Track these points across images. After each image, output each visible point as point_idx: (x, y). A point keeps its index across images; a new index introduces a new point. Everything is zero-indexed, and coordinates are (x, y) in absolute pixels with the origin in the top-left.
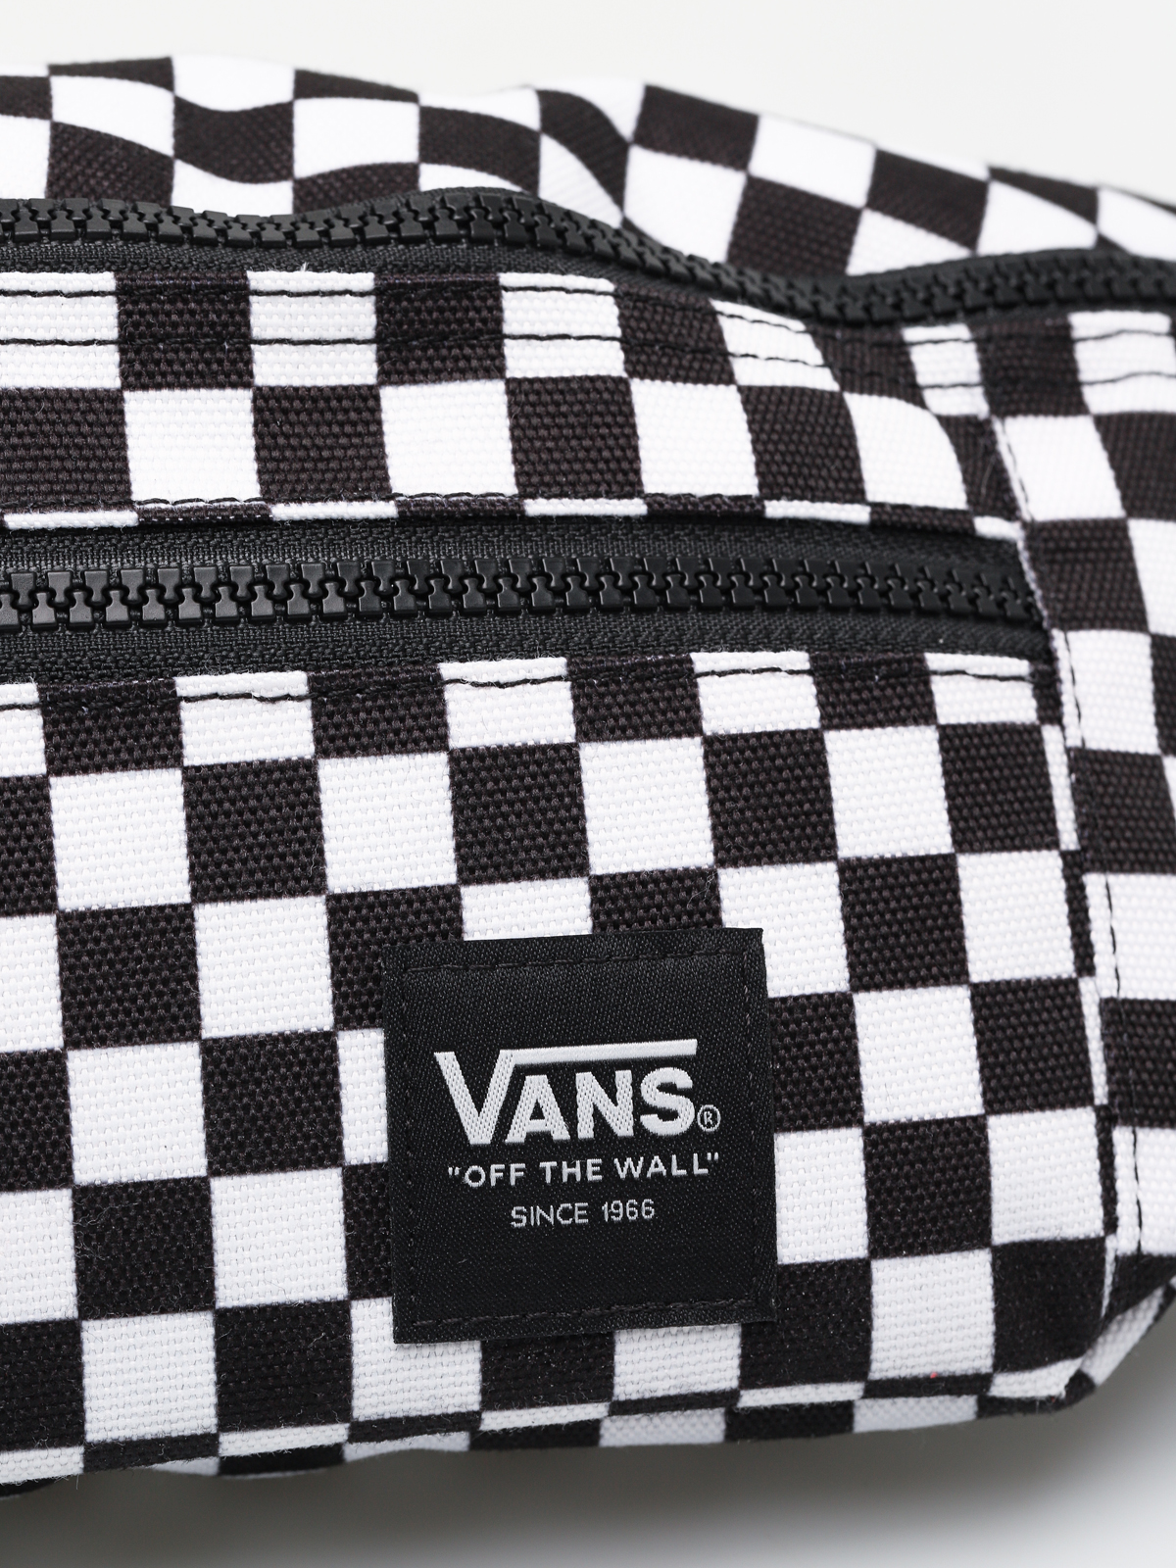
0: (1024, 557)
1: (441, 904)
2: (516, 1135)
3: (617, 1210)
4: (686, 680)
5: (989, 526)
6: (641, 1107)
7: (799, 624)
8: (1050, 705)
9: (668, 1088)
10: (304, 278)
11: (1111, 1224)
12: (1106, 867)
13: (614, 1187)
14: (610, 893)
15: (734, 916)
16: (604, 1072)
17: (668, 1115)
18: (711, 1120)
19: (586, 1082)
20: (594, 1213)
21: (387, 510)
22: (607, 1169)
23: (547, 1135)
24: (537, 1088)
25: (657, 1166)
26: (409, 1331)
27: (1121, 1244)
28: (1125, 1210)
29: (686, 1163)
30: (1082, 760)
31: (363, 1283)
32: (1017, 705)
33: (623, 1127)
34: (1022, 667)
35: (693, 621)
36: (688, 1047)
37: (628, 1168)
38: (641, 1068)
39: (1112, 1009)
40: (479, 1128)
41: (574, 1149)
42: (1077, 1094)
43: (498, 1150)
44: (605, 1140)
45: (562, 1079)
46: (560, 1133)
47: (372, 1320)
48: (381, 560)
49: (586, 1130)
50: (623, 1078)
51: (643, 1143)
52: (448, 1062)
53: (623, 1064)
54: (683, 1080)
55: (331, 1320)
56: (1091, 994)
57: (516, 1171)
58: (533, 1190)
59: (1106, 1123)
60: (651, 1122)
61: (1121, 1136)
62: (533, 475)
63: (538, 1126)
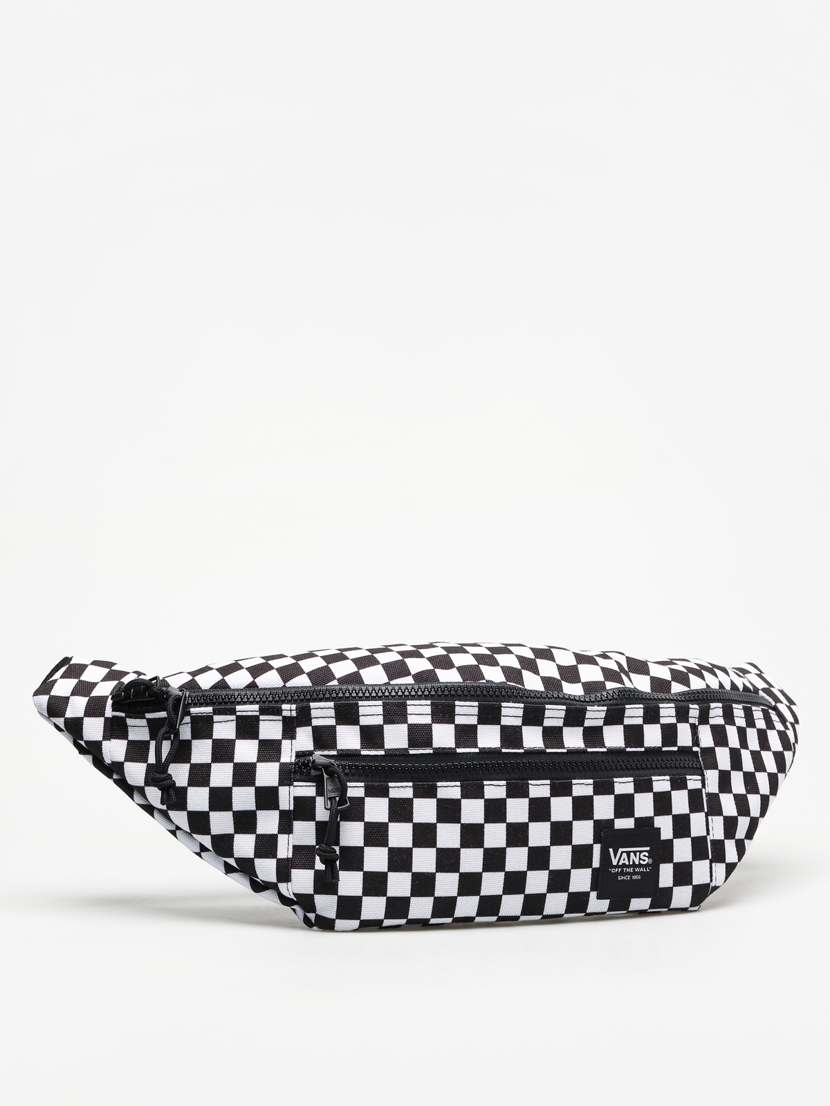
0: (700, 755)
1: (611, 822)
2: (620, 864)
3: (635, 877)
4: (650, 782)
5: (695, 749)
6: (640, 859)
7: (667, 771)
8: (704, 786)
9: (644, 856)
10: (596, 708)
11: (711, 881)
12: (711, 815)
13: (635, 873)
14: (638, 820)
15: (656, 825)
16: (635, 853)
17: (644, 860)
18: (650, 861)
19: (632, 854)
20: (631, 878)
21: (605, 750)
22: (634, 870)
23: (625, 864)
24: (625, 855)
25: (642, 870)
26: (599, 897)
27: (713, 884)
28: (714, 878)
29: (646, 869)
30: (708, 795)
31: (593, 889)
32: (698, 785)
33: (637, 863)
34: (699, 778)
35: (651, 771)
36: (648, 849)
37: (637, 870)
38: (641, 852)
39: (712, 841)
40: (615, 863)
41: (629, 866)
42: (706, 857)
43: (618, 866)
44: (634, 865)
45: (628, 853)
46: (627, 863)
47: (593, 895)
48: (604, 758)
49: (631, 863)
50: (638, 854)
51: (640, 865)
52: (611, 850)
53: (638, 851)
54: (647, 854)
55: (587, 895)
56: (709, 838)
57: (620, 870)
58: (622, 873)
59: (711, 862)
60: (641, 862)
61: (713, 864)
62: (628, 744)
63: (624, 862)
